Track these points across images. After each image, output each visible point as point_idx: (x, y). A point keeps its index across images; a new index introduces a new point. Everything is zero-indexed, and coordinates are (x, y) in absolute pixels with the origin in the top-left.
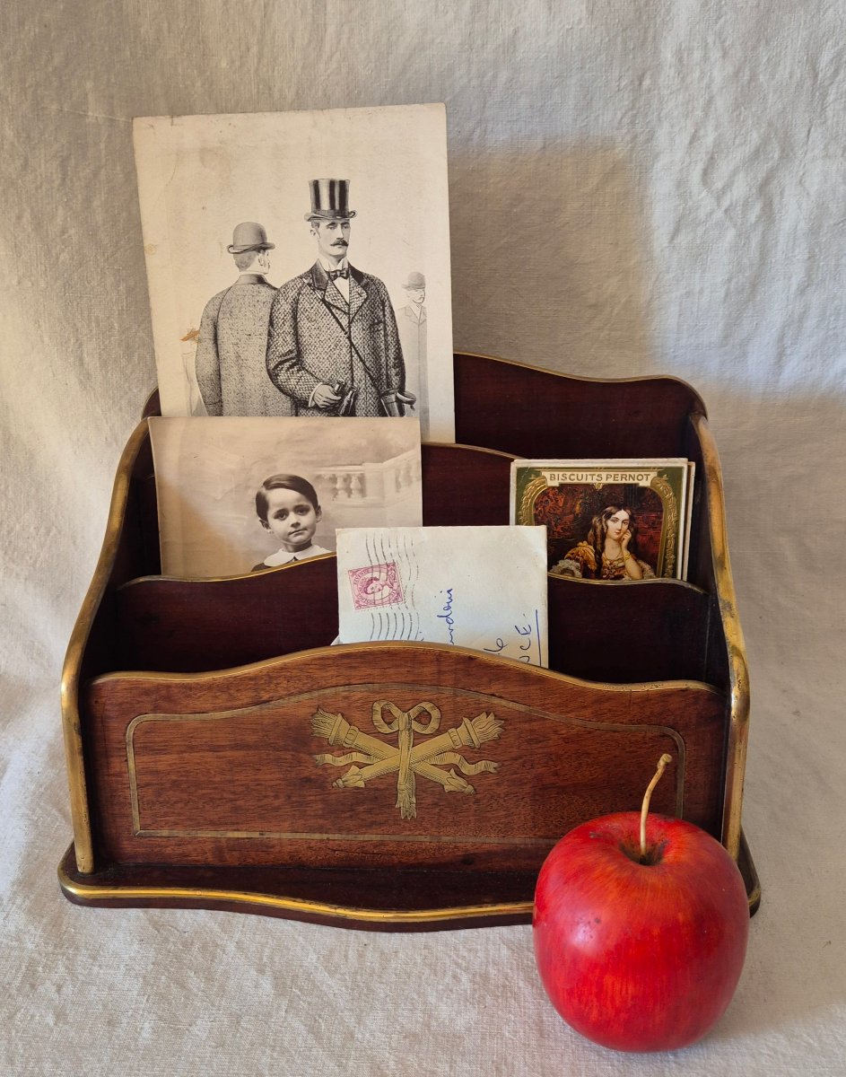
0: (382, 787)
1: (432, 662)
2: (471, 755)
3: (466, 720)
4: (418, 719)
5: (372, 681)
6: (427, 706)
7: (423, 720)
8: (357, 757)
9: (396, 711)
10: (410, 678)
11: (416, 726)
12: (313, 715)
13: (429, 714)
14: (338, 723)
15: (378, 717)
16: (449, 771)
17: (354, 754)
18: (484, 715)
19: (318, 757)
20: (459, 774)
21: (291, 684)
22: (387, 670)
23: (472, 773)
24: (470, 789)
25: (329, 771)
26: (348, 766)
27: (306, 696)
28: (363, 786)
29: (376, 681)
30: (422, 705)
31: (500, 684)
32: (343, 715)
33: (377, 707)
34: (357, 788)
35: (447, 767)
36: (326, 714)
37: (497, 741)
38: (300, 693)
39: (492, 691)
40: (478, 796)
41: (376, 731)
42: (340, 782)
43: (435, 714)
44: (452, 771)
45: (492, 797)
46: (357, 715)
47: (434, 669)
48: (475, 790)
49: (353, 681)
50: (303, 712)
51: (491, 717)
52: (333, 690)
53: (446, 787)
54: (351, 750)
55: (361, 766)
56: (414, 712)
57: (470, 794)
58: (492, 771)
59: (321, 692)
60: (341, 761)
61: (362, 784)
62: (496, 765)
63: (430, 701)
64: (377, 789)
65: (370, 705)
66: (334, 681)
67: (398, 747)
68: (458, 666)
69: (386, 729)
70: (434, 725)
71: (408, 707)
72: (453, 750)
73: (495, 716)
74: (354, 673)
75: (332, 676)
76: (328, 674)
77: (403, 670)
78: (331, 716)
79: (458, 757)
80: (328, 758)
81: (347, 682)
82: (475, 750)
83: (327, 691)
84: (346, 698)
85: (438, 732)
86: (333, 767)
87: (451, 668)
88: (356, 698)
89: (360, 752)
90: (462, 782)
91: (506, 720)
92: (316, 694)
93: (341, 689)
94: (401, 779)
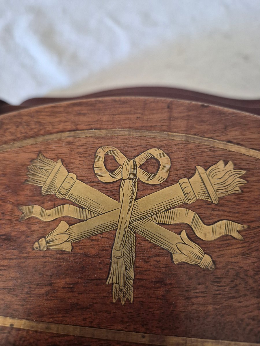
0: (93, 252)
1: (163, 109)
2: (208, 213)
3: (200, 169)
4: (144, 167)
5: (98, 126)
6: (155, 152)
7: (150, 168)
8: (69, 211)
9: (121, 158)
10: (139, 124)
11: (141, 175)
12: (32, 160)
13: (158, 162)
14: (55, 170)
15: (100, 164)
16: (179, 234)
17: (66, 206)
18: (221, 164)
19: (25, 209)
20: (193, 238)
21: (21, 128)
22: (117, 116)
23: (210, 238)
24: (207, 261)
25: (34, 228)
26: (57, 221)
27: (30, 141)
28: (69, 249)
29: (102, 126)
30: (149, 151)
31: (236, 130)
32: (63, 162)
33: (101, 153)
34: (63, 252)
35: (178, 228)
36: (46, 160)
37: (238, 196)
38: (26, 138)
39: (228, 138)
40: (219, 273)
41: (95, 180)
42: (43, 242)
43: (165, 161)
44: (184, 234)
45: (238, 274)
46: (78, 161)
47: (166, 115)
48: (214, 262)
49: (80, 127)
50: (23, 157)
51: (230, 166)
52: (58, 136)
53: (175, 257)
54: (65, 202)
55: (71, 222)
56: (140, 160)
57: (206, 269)
58: (236, 235)
59: (46, 137)
60: (49, 216)
61: (67, 247)
62: (239, 227)
63: (159, 147)
64: (86, 255)
65: (94, 151)
66: (61, 126)
67: (118, 199)
68: (190, 113)
69: (107, 178)
70: (163, 174)
71: (134, 153)
72: (185, 206)
73: (235, 165)
74: (83, 119)
75: (60, 122)
76: (57, 120)
77: (132, 117)
78: (51, 162)
79: (192, 214)
80: (37, 209)
81: (74, 127)
82: (213, 206)
83: (52, 137)
84: (70, 143)
85: (168, 183)
86: (40, 222)
87: (182, 115)
88: (80, 143)
89: (74, 204)
90: (196, 249)
91: (247, 170)
92: (40, 139)
93: (66, 134)
94: (117, 243)
